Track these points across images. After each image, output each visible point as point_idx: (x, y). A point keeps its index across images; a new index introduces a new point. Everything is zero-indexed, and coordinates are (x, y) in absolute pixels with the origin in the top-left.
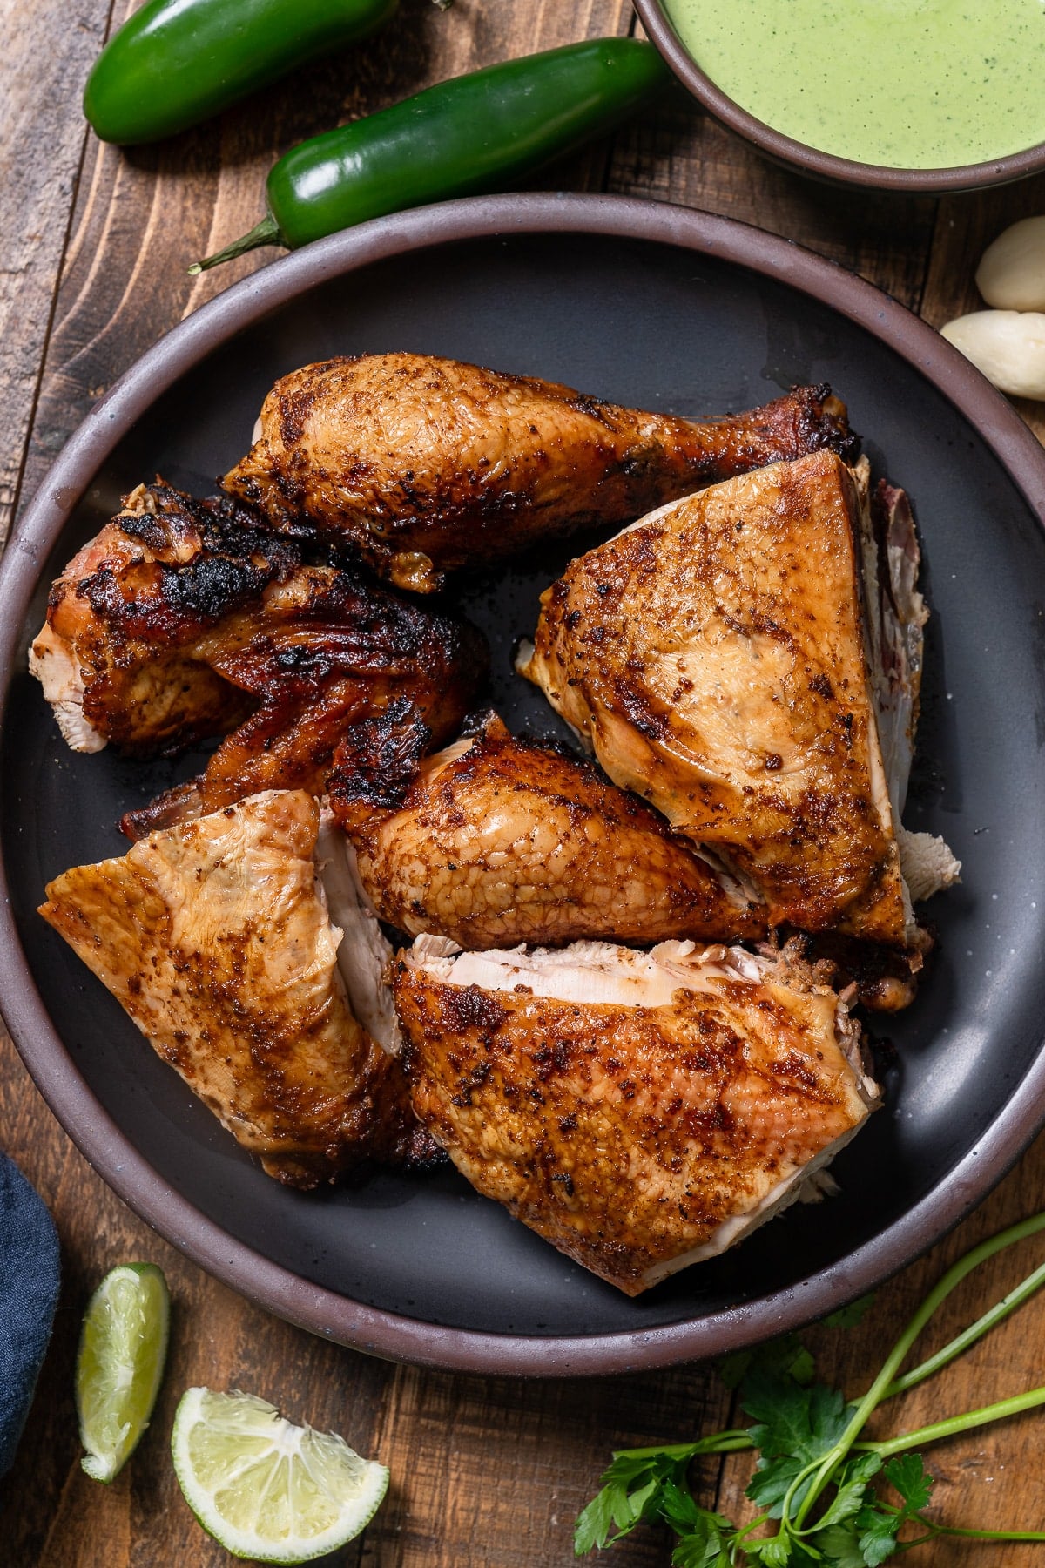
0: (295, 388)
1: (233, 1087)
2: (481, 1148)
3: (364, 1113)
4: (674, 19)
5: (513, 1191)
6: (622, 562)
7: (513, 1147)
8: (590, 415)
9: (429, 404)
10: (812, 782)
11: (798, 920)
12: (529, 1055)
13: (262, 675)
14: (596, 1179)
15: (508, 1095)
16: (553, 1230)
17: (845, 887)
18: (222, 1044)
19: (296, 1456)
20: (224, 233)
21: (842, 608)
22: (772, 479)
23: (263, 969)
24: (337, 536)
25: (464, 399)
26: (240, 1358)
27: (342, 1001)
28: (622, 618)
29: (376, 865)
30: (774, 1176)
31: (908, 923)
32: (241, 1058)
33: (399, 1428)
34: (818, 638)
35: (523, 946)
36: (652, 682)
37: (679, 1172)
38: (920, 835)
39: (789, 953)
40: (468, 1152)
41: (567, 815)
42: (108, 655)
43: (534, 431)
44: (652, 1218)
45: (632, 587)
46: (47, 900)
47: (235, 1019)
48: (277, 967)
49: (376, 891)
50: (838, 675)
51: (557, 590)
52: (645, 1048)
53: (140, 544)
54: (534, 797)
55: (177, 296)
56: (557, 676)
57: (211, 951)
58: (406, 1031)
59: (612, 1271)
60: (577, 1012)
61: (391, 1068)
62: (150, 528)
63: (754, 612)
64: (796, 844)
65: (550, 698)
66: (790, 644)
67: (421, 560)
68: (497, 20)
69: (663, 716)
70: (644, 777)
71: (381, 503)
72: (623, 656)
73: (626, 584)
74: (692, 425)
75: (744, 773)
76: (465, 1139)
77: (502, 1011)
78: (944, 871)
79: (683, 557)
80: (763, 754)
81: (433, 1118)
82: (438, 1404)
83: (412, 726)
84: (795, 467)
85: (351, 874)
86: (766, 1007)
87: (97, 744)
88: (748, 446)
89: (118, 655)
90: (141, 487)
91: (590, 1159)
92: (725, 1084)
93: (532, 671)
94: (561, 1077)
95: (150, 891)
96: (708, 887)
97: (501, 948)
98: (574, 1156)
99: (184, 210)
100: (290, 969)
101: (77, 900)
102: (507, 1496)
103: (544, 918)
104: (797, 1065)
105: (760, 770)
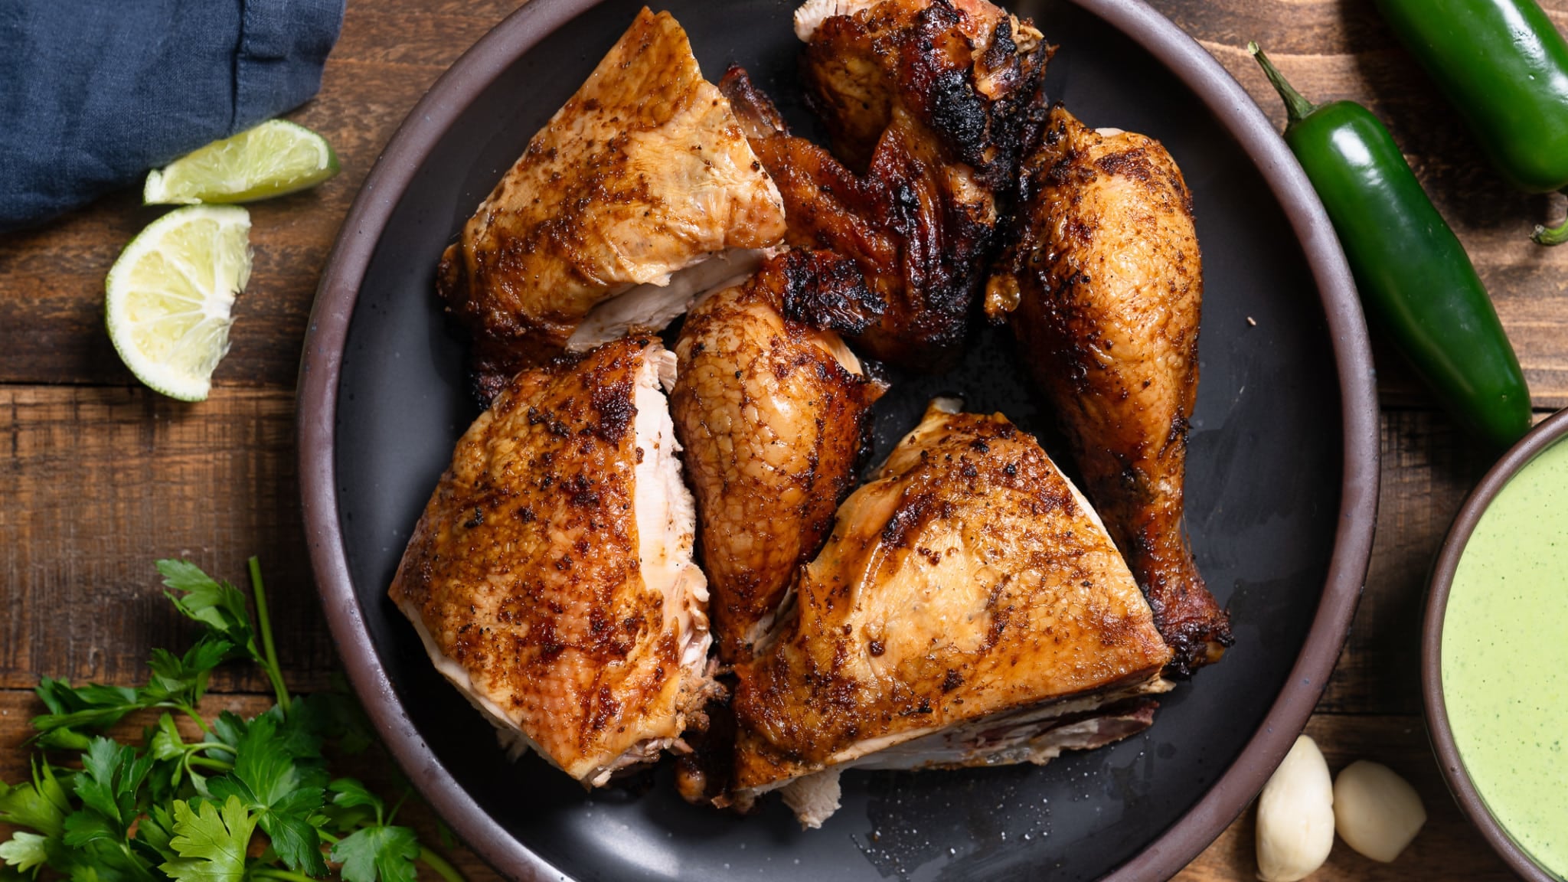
0: (1153, 160)
1: (515, 208)
2: (495, 439)
3: (510, 329)
4: (1551, 450)
5: (462, 474)
6: (1038, 483)
7: (499, 468)
8: (1170, 432)
9: (1155, 286)
10: (865, 685)
11: (741, 691)
12: (582, 470)
13: (887, 173)
14: (483, 546)
15: (544, 457)
16: (434, 514)
17: (776, 728)
18: (551, 193)
19: (203, 316)
20: (1295, 67)
21: (1027, 689)
22: (1135, 607)
23: (621, 219)
24: (1024, 221)
25: (1164, 317)
26: (283, 251)
27: (605, 294)
28: (988, 491)
29: (732, 305)
30: (508, 705)
31: (754, 789)
32: (541, 213)
33: (244, 402)
34: (996, 671)
35: (680, 448)
36: (933, 528)
37: (499, 620)
38: (838, 788)
39: (712, 687)
40: (490, 428)
41: (802, 470)
42: (883, 32)
43: (1146, 385)
44: (456, 602)
45: (1017, 496)
46: (656, 13)
47: (574, 201)
48: (625, 232)
49: (709, 308)
50: (966, 694)
51: (1006, 428)
52: (603, 573)
53: (988, 44)
54: (813, 438)
55: (1229, 34)
56: (930, 439)
57: (630, 170)
58: (588, 355)
59: (407, 572)
60: (626, 507)
61: (555, 346)
62: (1002, 50)
63: (1010, 609)
64: (807, 679)
65: (910, 435)
66: (986, 646)
67: (1013, 300)
68: (1533, 286)
69: (905, 542)
70: (849, 532)
71: (1058, 257)
72: (954, 498)
73: (1019, 489)
74: (1178, 525)
75: (863, 623)
76: (501, 424)
77: (617, 440)
78: (810, 813)
79: (1051, 538)
80: (883, 638)
81: (515, 391)
82: (270, 434)
83: (861, 317)
84: (1148, 626)
85: (722, 282)
86: (659, 674)
87: (803, 33)
88: (1166, 579)
89: (884, 41)
90: (1041, 35)
91: (499, 538)
92: (582, 650)
93: (933, 414)
94: (567, 502)
95: (675, 106)
96: (760, 606)
97: (675, 428)
98: (499, 524)
99: (1311, 27)
100: (624, 244)
101: (658, 41)
102: (200, 508)
103: (708, 464)
104: (611, 710)
105: (868, 637)
